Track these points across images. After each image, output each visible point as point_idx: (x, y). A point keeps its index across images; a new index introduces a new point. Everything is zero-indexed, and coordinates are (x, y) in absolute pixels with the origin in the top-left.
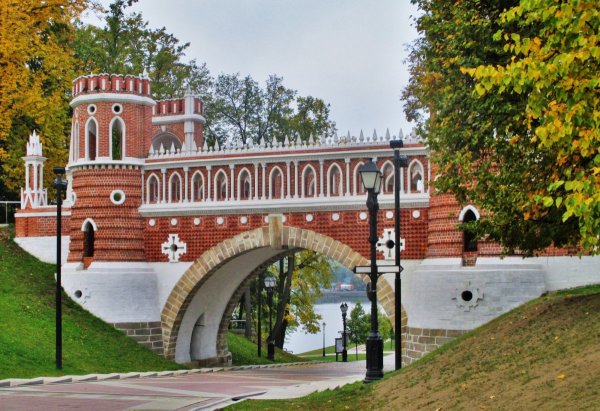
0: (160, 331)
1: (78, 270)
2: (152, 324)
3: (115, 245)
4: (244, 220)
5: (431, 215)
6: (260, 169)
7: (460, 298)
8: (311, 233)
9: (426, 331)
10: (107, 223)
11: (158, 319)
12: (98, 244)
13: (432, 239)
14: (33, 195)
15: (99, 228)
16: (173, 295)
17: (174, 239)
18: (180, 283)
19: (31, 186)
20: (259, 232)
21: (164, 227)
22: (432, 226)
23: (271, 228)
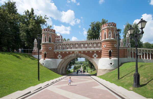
0: (57, 70)
1: (43, 60)
2: (56, 69)
3: (50, 56)
4: (71, 52)
5: (102, 51)
6: (74, 44)
7: (110, 64)
8: (82, 54)
9: (104, 70)
10: (48, 53)
11: (57, 68)
12: (46, 56)
13: (102, 55)
14: (35, 48)
15: (47, 53)
16: (59, 64)
17: (59, 55)
18: (61, 62)
19: (35, 47)
20: (74, 54)
21: (58, 54)
22: (102, 53)
23: (76, 54)
